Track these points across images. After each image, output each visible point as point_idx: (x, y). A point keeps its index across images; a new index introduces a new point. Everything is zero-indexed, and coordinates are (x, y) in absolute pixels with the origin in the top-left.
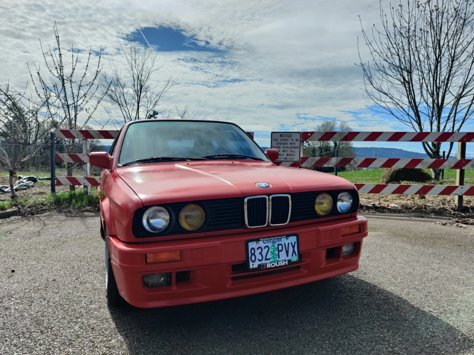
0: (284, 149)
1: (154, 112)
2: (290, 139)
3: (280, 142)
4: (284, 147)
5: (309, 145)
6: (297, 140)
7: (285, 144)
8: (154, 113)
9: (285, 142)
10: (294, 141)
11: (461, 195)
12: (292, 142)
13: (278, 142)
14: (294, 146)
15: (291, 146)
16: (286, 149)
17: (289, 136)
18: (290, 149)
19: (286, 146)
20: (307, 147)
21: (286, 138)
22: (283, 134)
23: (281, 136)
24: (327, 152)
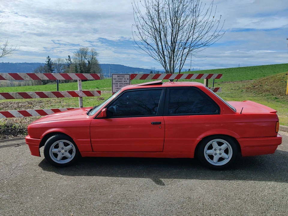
0: (120, 85)
2: (123, 78)
3: (118, 80)
4: (120, 84)
5: (71, 62)
6: (128, 79)
7: (121, 81)
9: (120, 80)
10: (126, 80)
12: (125, 80)
13: (116, 80)
14: (126, 83)
15: (125, 83)
16: (121, 85)
17: (123, 76)
18: (124, 85)
19: (122, 83)
20: (70, 63)
21: (121, 78)
22: (119, 75)
23: (118, 76)
24: (85, 67)
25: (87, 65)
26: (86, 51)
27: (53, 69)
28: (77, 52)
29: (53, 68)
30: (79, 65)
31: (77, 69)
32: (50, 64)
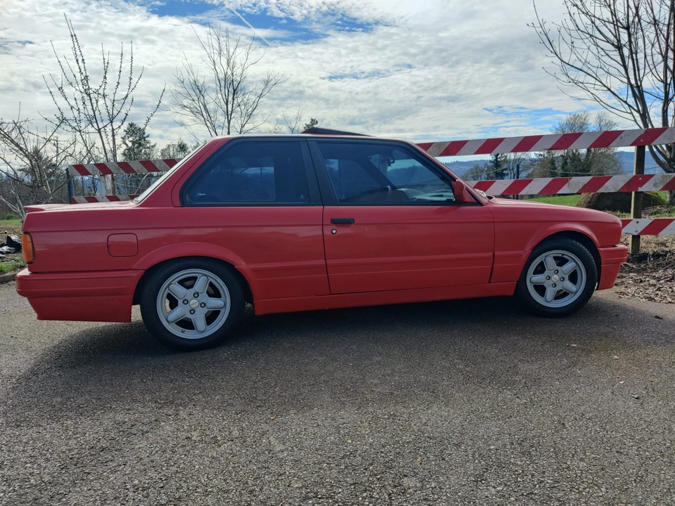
1: (312, 120)
8: (311, 122)
11: (636, 234)
24: (575, 162)
25: (583, 158)
26: (582, 121)
27: (505, 172)
28: (558, 126)
29: (506, 169)
30: (561, 158)
31: (555, 168)
32: (499, 160)
